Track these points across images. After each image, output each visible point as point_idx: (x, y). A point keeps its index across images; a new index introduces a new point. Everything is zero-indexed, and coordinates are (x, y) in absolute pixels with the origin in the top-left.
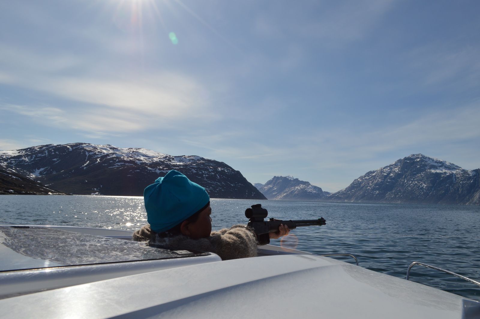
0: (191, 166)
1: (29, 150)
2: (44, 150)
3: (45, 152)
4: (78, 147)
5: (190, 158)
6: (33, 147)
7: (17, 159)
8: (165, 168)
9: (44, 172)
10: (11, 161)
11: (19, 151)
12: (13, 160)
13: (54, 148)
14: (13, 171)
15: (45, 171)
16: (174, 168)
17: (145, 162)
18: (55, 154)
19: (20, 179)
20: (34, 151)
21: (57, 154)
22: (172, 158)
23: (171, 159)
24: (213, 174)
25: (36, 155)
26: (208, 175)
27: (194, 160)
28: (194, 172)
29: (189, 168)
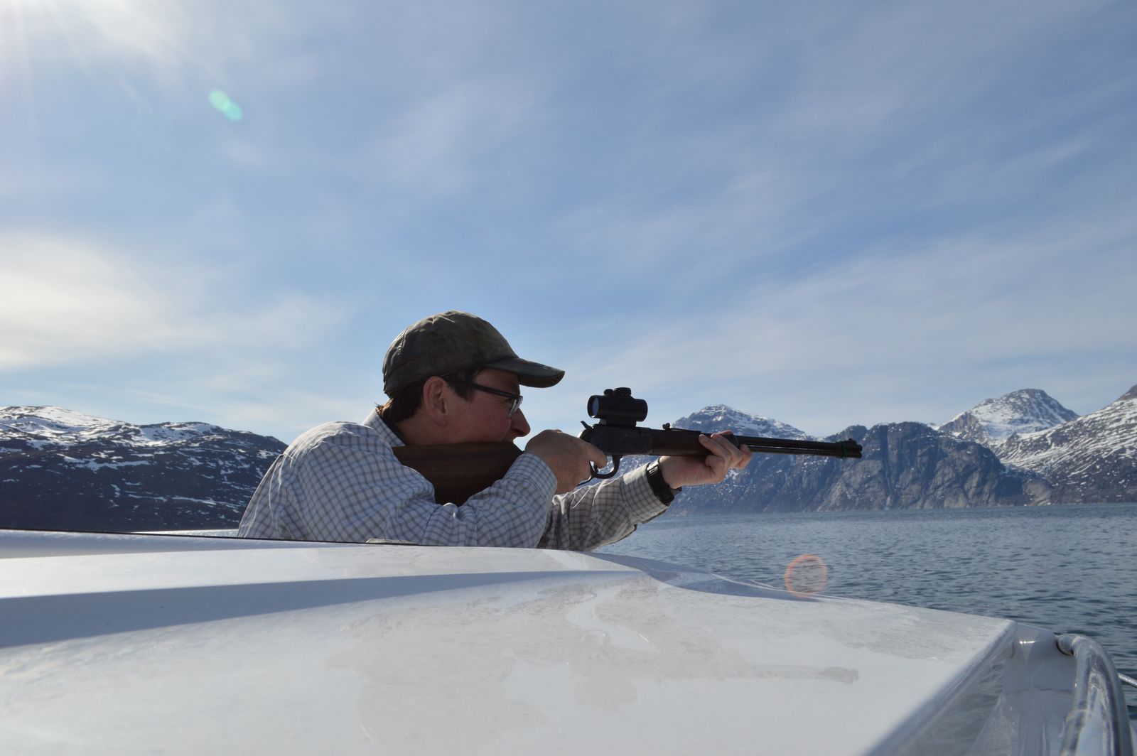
0: (187, 449)
5: (184, 429)
8: (115, 458)
16: (140, 455)
17: (56, 443)
22: (134, 430)
23: (133, 433)
24: (246, 466)
26: (232, 471)
27: (194, 434)
28: (194, 464)
29: (181, 453)
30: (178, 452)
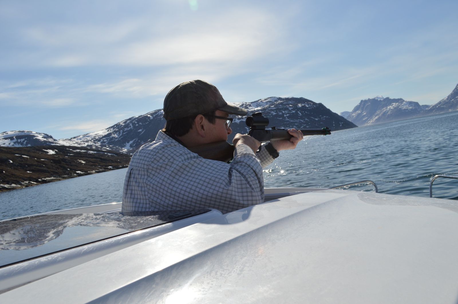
0: (269, 109)
1: (115, 126)
2: (128, 124)
3: (130, 125)
4: (158, 114)
5: (267, 101)
6: (118, 123)
7: (108, 138)
9: (133, 145)
10: (104, 140)
11: (108, 130)
12: (105, 138)
13: (136, 119)
14: (108, 149)
15: (134, 143)
18: (139, 125)
19: (114, 155)
20: (121, 127)
21: (140, 125)
22: (249, 105)
24: (294, 112)
25: (123, 130)
26: (289, 115)
27: (271, 102)
28: (273, 114)
29: (268, 111)
30: (267, 110)
